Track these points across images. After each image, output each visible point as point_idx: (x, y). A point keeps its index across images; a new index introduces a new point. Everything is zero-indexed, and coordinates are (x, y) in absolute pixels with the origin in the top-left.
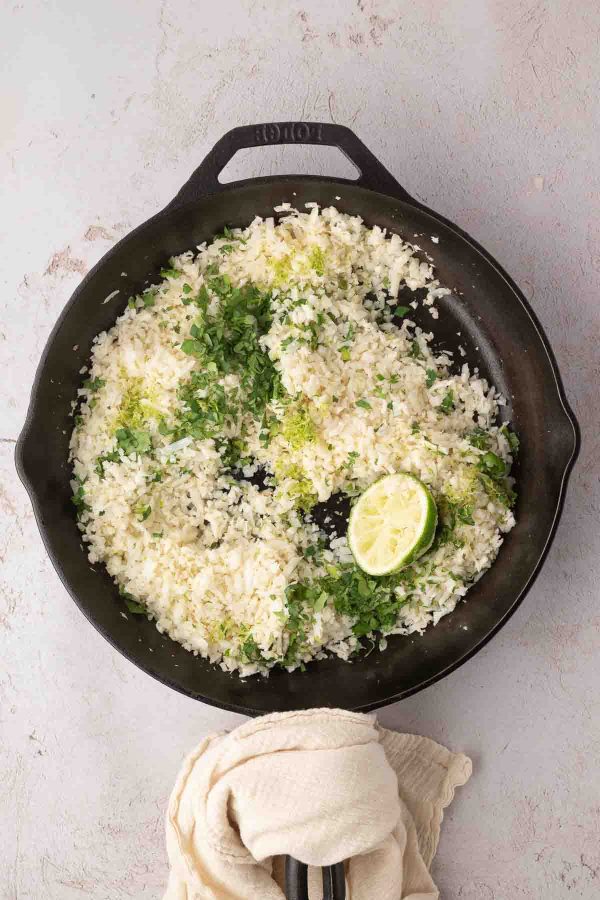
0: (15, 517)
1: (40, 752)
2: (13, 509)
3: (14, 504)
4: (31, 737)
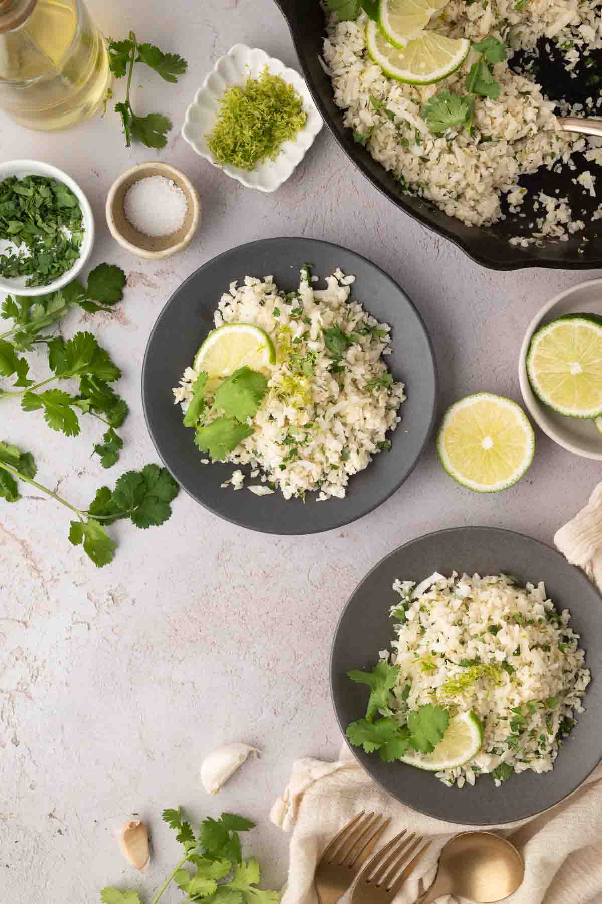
0: (40, 580)
1: (60, 831)
2: (39, 571)
3: (40, 567)
4: (51, 815)
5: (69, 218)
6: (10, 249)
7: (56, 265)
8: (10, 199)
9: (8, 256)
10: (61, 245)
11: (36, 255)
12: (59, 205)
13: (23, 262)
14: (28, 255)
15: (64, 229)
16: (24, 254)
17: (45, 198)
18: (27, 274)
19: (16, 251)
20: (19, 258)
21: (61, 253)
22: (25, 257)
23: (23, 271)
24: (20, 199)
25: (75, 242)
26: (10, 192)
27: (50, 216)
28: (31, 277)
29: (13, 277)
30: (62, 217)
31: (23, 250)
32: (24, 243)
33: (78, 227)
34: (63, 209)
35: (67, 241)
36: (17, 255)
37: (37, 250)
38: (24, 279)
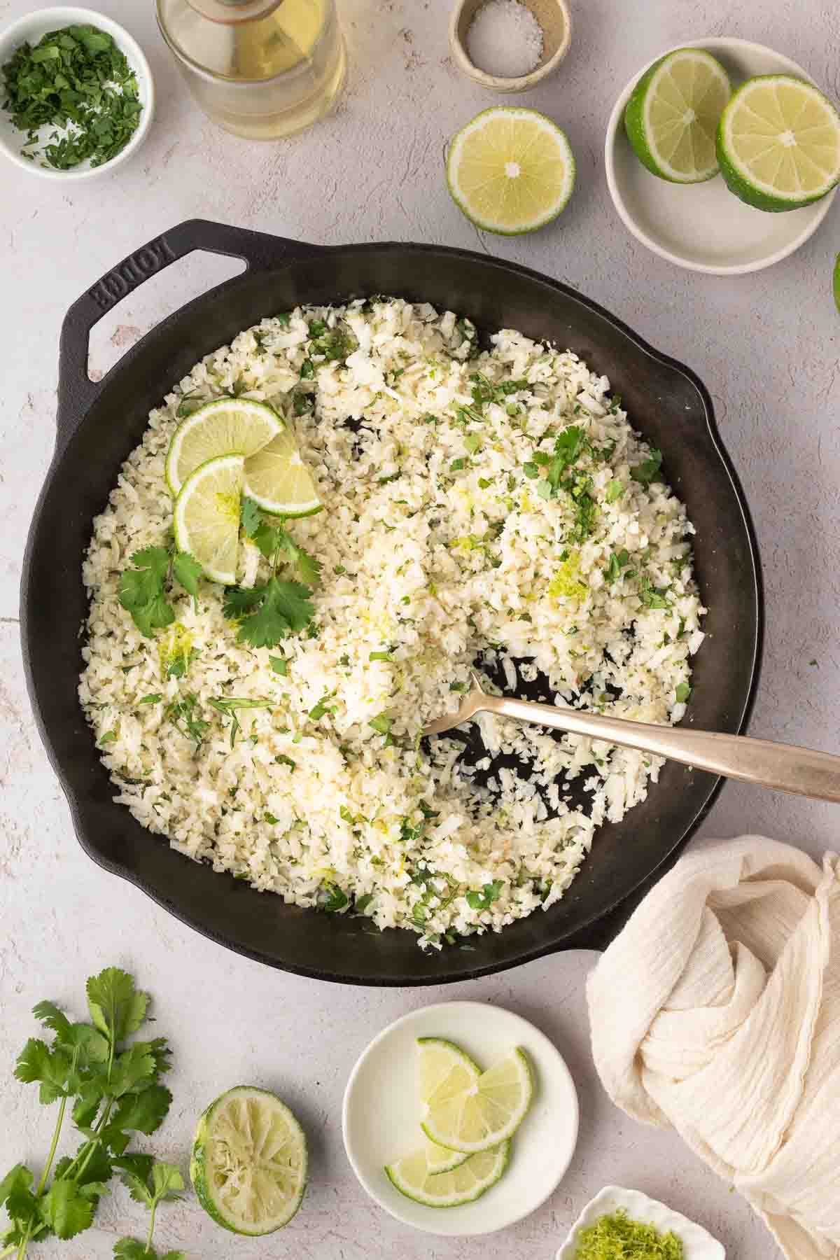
5: (110, 68)
6: (55, 135)
7: (119, 128)
8: (31, 70)
9: (57, 144)
10: (115, 104)
11: (89, 129)
12: (92, 53)
13: (77, 144)
14: (80, 133)
15: (111, 84)
16: (74, 134)
17: (73, 51)
18: (89, 156)
19: (63, 134)
20: (71, 141)
21: (118, 113)
22: (78, 135)
23: (82, 153)
24: (44, 65)
25: (129, 94)
26: (28, 65)
27: (87, 73)
28: (94, 157)
29: (73, 165)
30: (101, 69)
31: (73, 130)
32: (69, 121)
33: (127, 74)
34: (98, 57)
35: (120, 97)
36: (67, 139)
37: (89, 123)
38: (88, 162)
